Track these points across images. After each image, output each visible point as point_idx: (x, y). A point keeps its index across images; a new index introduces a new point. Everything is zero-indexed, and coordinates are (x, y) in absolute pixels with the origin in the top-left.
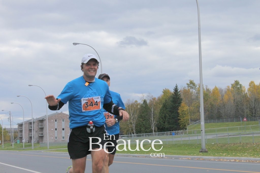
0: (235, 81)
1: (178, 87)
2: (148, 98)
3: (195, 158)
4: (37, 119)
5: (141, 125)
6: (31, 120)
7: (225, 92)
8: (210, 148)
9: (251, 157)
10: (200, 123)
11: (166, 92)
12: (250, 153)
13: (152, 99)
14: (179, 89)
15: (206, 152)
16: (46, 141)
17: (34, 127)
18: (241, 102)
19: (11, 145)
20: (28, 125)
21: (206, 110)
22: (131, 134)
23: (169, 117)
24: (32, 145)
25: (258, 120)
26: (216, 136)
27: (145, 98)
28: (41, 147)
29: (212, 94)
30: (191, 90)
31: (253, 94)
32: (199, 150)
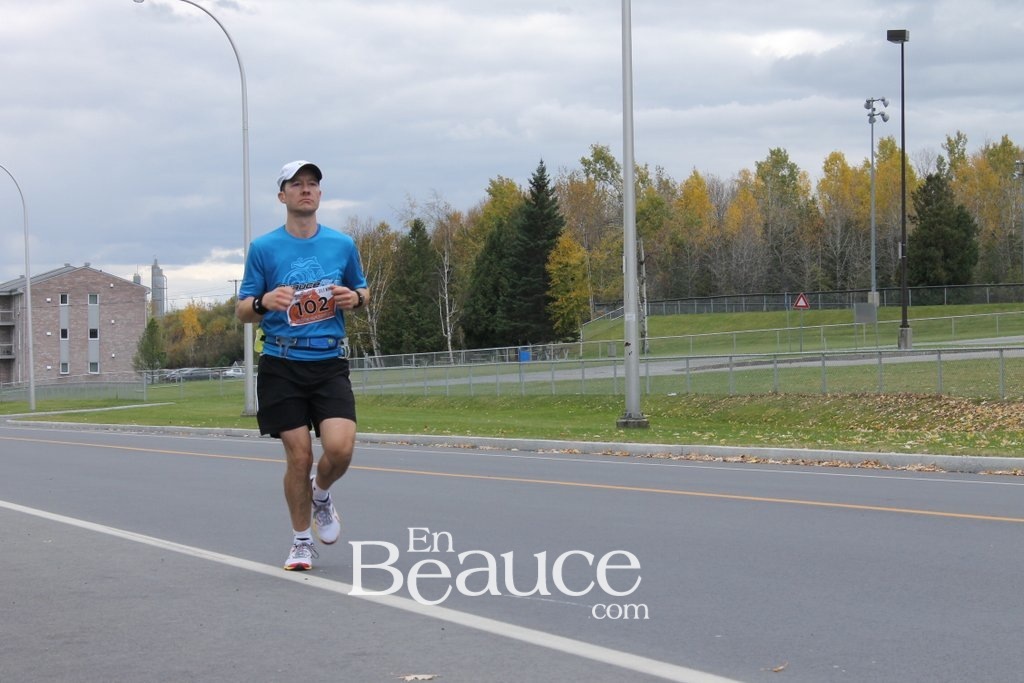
0: (772, 153)
1: (547, 173)
2: (432, 213)
5: (400, 321)
7: (733, 192)
8: (662, 412)
11: (500, 190)
12: (807, 432)
13: (447, 216)
14: (553, 179)
15: (642, 426)
16: (22, 379)
18: (791, 235)
21: (654, 265)
22: (363, 356)
25: (854, 306)
26: (685, 367)
27: (418, 214)
28: (5, 403)
29: (679, 200)
30: (599, 185)
31: (840, 203)
32: (617, 418)
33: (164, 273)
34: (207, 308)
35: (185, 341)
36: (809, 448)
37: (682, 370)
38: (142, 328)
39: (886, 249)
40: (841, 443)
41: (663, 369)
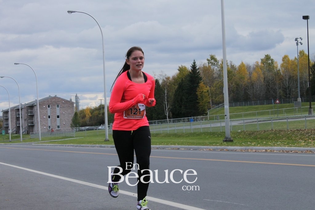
0: (266, 56)
1: (196, 64)
2: (161, 77)
3: (218, 149)
4: (26, 104)
5: (152, 111)
6: (19, 106)
7: (254, 69)
8: (236, 136)
9: (285, 147)
10: (224, 107)
11: (181, 70)
12: (283, 142)
13: (166, 78)
14: (198, 65)
15: (231, 141)
16: (37, 131)
17: (22, 115)
18: (273, 81)
20: (15, 112)
21: (230, 91)
23: (186, 100)
24: (20, 136)
25: (293, 102)
26: (243, 122)
27: (157, 78)
28: (32, 139)
29: (237, 71)
30: (212, 67)
31: (287, 71)
32: (222, 139)
33: (79, 98)
34: (92, 108)
35: (86, 118)
36: (287, 147)
38: (73, 115)
39: (302, 84)
40: (297, 145)
41: (235, 123)
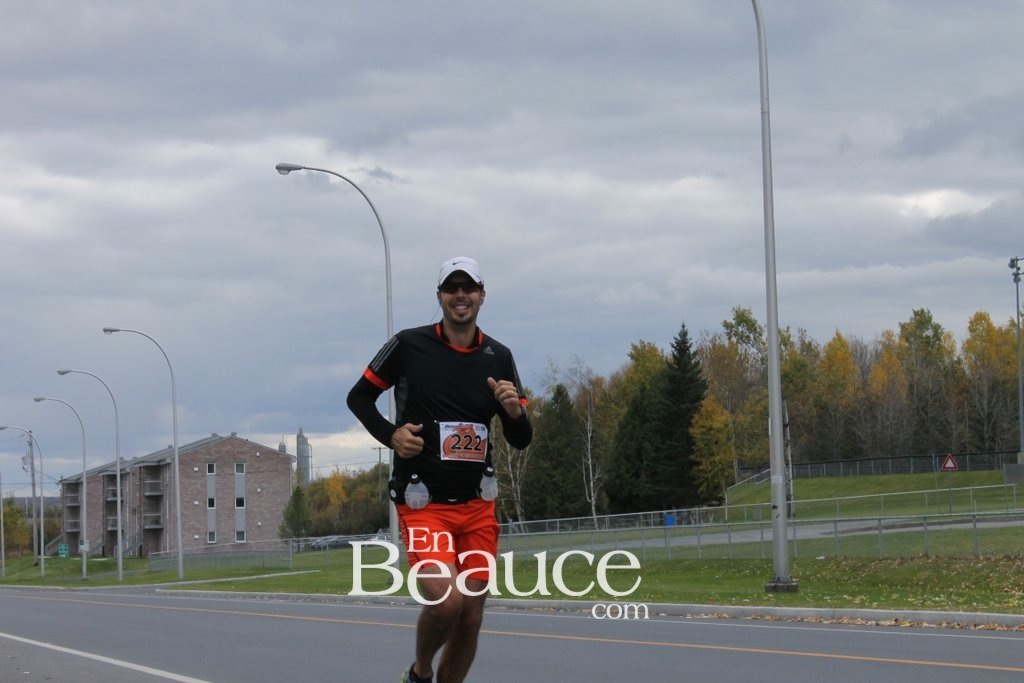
0: (916, 313)
1: (689, 337)
2: (574, 379)
3: (745, 614)
4: (137, 461)
5: (543, 487)
6: (114, 465)
7: (876, 351)
8: (810, 576)
10: (769, 481)
11: (642, 354)
13: (590, 381)
14: (695, 343)
15: (792, 590)
16: (170, 549)
17: (124, 494)
18: (937, 397)
19: (37, 564)
20: (100, 487)
22: (508, 522)
23: (653, 454)
24: (116, 565)
25: (1003, 467)
26: (833, 530)
27: (560, 379)
28: (155, 572)
29: (822, 362)
30: (741, 348)
31: (986, 363)
32: (766, 582)
33: (309, 442)
34: (352, 476)
35: (330, 509)
36: (964, 611)
37: (831, 533)
38: (288, 497)
40: (998, 606)
41: (810, 532)
